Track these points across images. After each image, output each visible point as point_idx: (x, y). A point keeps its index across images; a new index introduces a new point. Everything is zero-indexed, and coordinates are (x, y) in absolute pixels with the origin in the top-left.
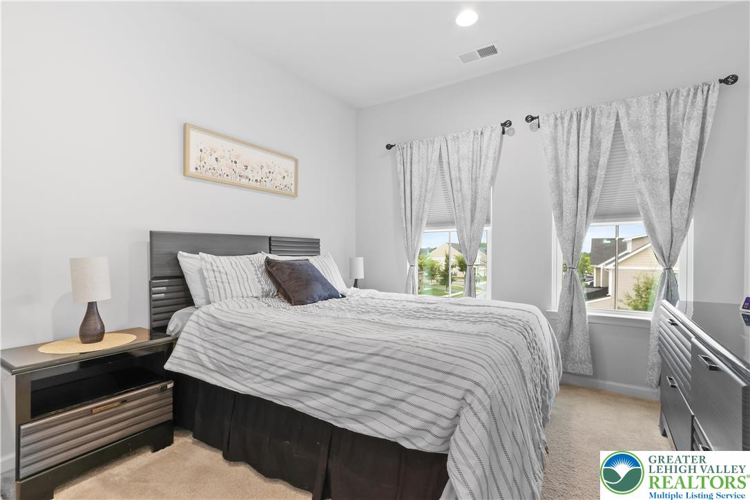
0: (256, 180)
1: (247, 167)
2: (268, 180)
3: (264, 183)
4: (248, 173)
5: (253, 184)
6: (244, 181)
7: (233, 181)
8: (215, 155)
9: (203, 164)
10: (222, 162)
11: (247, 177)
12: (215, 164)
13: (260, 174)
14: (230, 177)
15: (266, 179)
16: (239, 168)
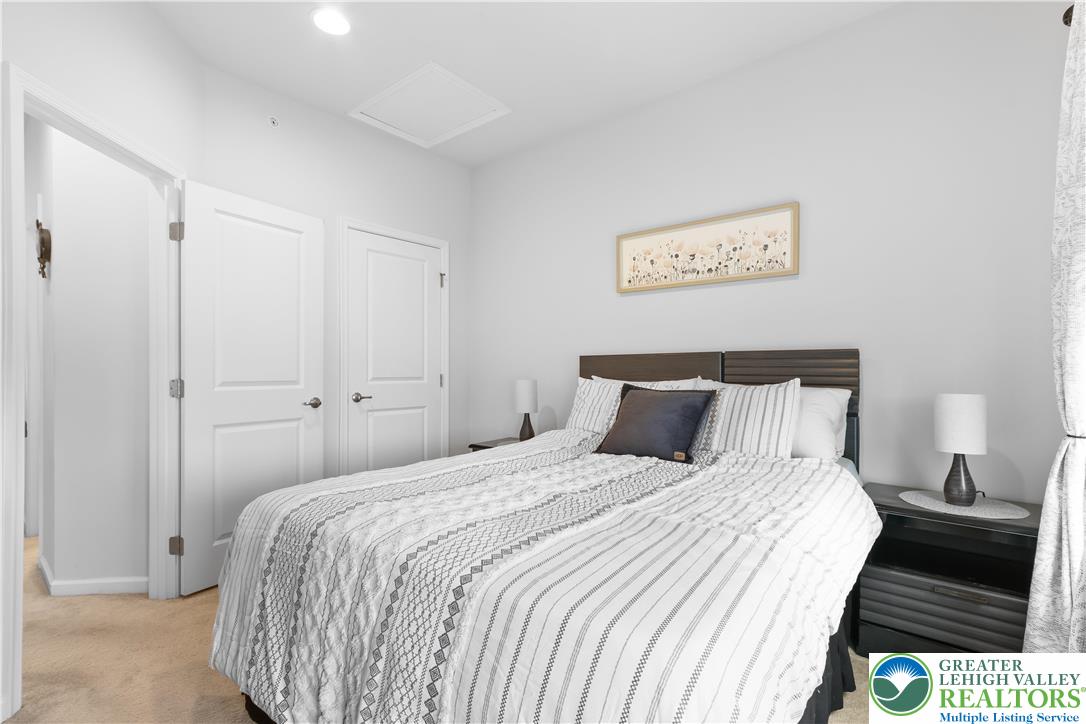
0: (710, 270)
1: (694, 255)
2: (730, 263)
3: (724, 270)
4: (698, 264)
5: (707, 275)
6: (690, 277)
7: (674, 282)
8: (650, 258)
9: (637, 273)
10: (659, 263)
11: (694, 270)
12: (649, 268)
13: (716, 258)
14: (669, 277)
15: (727, 263)
16: (683, 262)
